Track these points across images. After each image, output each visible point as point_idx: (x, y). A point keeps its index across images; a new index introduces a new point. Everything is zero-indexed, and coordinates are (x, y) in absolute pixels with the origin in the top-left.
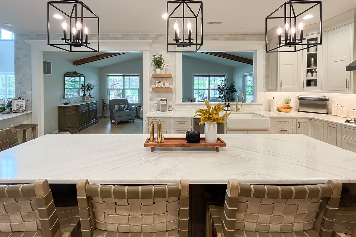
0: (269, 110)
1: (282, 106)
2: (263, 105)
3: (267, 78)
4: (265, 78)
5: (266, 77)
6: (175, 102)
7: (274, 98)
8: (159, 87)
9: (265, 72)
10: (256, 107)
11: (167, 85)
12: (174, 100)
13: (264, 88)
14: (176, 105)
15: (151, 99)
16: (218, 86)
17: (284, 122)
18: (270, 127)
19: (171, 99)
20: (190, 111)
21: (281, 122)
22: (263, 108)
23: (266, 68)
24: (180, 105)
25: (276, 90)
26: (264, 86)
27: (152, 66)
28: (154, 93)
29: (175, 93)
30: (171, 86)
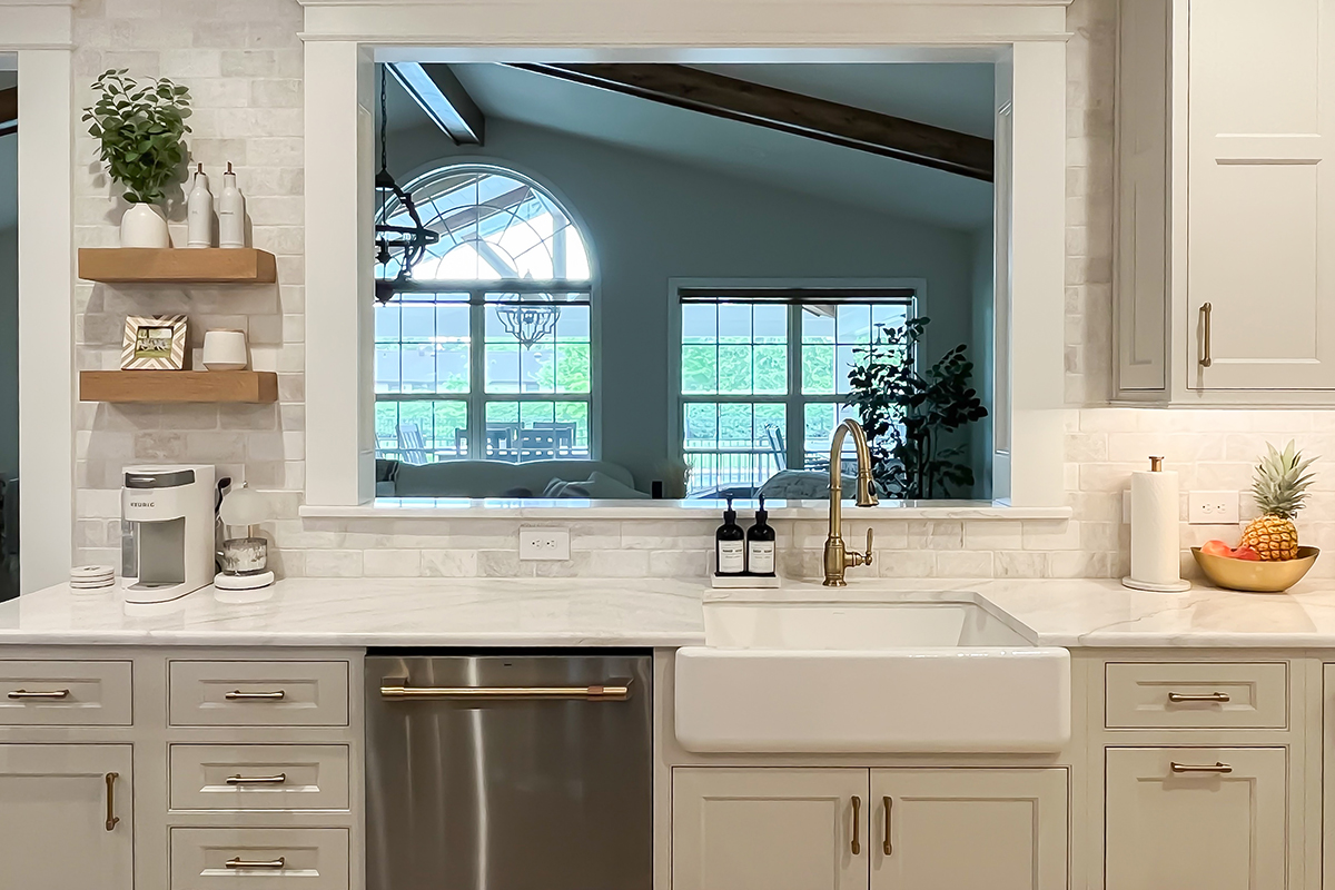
0: (1123, 573)
1: (1233, 538)
2: (1073, 526)
3: (1106, 287)
4: (1082, 289)
5: (1091, 280)
6: (300, 498)
7: (1154, 460)
8: (152, 364)
9: (1081, 231)
10: (1012, 541)
11: (220, 347)
12: (291, 485)
13: (1079, 377)
14: (313, 522)
15: (94, 477)
16: (862, 378)
17: (1207, 692)
18: (1066, 732)
19: (269, 474)
20: (435, 573)
21: (1179, 692)
22: (1069, 548)
23: (1093, 202)
24: (345, 524)
25: (1157, 395)
26: (1080, 360)
27: (100, 182)
28: (121, 420)
29: (300, 423)
30: (264, 361)
